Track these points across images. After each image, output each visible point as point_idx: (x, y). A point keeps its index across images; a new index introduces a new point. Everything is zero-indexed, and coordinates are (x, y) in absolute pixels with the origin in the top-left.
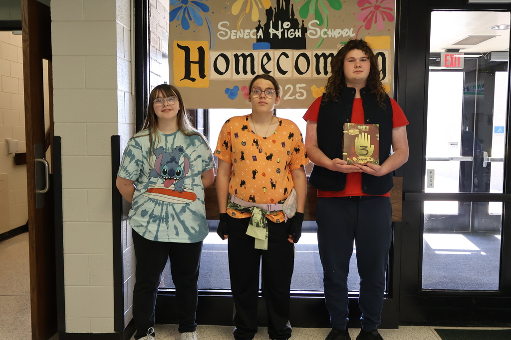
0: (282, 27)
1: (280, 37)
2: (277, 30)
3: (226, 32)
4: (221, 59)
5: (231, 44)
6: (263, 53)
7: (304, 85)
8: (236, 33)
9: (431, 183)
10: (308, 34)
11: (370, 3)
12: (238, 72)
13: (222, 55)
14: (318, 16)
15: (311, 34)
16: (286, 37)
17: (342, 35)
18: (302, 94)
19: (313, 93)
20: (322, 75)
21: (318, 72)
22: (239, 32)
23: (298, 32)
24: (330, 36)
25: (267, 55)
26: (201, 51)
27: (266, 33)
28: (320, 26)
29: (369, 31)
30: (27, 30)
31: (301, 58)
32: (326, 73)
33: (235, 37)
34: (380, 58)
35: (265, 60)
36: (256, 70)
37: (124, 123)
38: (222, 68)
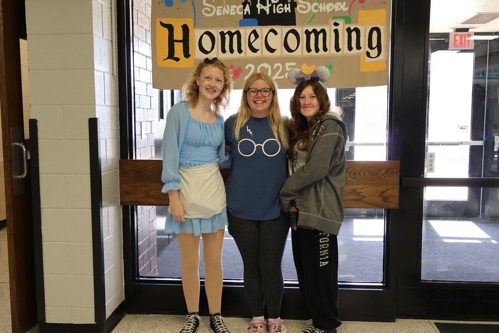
0: (270, 2)
1: (268, 13)
2: (265, 5)
3: (212, 9)
4: (206, 37)
5: (217, 21)
6: (249, 30)
7: (294, 64)
8: (222, 9)
9: (431, 167)
10: (298, 9)
13: (208, 33)
15: (301, 9)
16: (274, 12)
17: (334, 9)
20: (313, 52)
21: (309, 50)
22: (224, 8)
23: (288, 7)
24: (321, 11)
25: (254, 32)
26: (185, 29)
27: (253, 8)
29: (363, 4)
31: (291, 35)
32: (317, 50)
33: (220, 14)
34: (375, 34)
35: (253, 37)
36: (243, 48)
37: (103, 105)
38: (208, 48)
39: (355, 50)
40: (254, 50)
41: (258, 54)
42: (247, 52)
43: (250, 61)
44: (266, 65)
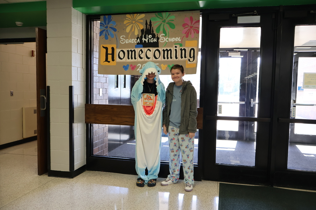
0: (148, 37)
1: (147, 42)
2: (146, 39)
3: (124, 40)
5: (126, 45)
6: (139, 49)
7: (158, 64)
8: (128, 41)
9: (220, 112)
10: (160, 40)
11: (188, 25)
12: (129, 58)
13: (122, 51)
14: (164, 32)
15: (161, 40)
16: (150, 42)
17: (175, 40)
19: (162, 67)
20: (166, 59)
21: (164, 58)
23: (155, 39)
24: (170, 41)
25: (141, 50)
26: (113, 49)
27: (141, 40)
28: (165, 36)
29: (187, 38)
30: (38, 41)
31: (157, 51)
32: (168, 58)
33: (128, 43)
34: (192, 51)
35: (141, 52)
36: (136, 57)
37: (76, 81)
38: (122, 57)
39: (184, 58)
40: (141, 58)
41: (143, 60)
42: (138, 59)
43: (139, 62)
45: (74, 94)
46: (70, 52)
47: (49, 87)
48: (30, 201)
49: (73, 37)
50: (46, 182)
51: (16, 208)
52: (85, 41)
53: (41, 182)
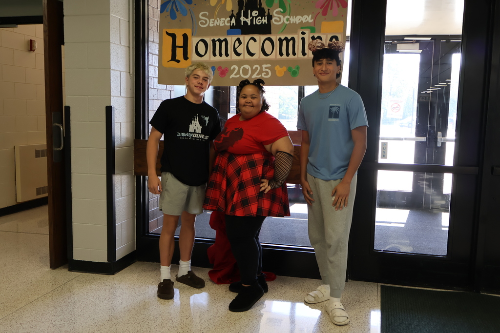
0: (251, 15)
1: (249, 24)
2: (247, 18)
3: (206, 21)
4: (201, 44)
5: (210, 31)
7: (269, 65)
8: (214, 21)
9: (384, 154)
10: (273, 21)
12: (215, 55)
13: (203, 40)
14: (282, 5)
15: (276, 21)
16: (254, 24)
17: (302, 21)
18: (267, 73)
19: (277, 72)
20: (285, 56)
21: (281, 54)
22: (216, 21)
23: (265, 19)
24: (292, 22)
25: (238, 39)
26: (185, 37)
27: (238, 21)
28: (284, 13)
29: (326, 17)
30: (47, 23)
31: (267, 41)
32: (288, 54)
33: (213, 25)
35: (237, 44)
36: (229, 53)
37: (118, 97)
38: (202, 51)
40: (238, 54)
41: (241, 57)
42: (233, 56)
43: (235, 62)
44: (247, 66)
45: (114, 120)
46: (108, 42)
47: (68, 108)
48: (40, 314)
49: (112, 15)
50: (66, 282)
51: (18, 325)
52: (133, 23)
53: (56, 282)
